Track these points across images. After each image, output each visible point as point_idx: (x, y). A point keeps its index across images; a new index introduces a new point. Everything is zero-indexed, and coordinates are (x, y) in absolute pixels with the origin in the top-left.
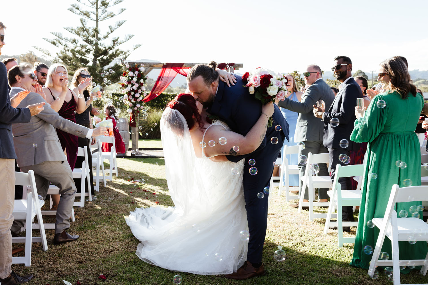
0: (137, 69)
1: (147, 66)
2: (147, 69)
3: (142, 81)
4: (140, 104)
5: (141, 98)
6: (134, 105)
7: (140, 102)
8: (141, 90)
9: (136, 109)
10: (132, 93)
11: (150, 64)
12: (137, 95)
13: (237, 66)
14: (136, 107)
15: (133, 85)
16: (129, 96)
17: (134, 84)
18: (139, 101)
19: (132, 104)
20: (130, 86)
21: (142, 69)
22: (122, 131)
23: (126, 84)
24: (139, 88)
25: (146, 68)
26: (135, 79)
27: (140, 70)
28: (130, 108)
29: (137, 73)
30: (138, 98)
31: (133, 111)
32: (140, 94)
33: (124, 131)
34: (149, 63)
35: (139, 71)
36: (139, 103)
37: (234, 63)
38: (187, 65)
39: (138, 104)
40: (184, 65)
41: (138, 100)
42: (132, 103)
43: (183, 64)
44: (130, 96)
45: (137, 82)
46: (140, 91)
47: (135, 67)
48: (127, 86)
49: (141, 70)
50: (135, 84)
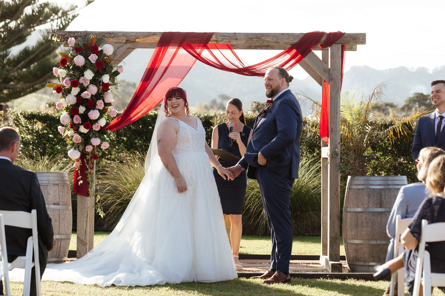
0: (94, 50)
1: (120, 41)
2: (118, 48)
3: (106, 79)
4: (100, 138)
5: (103, 122)
6: (86, 139)
7: (99, 132)
8: (104, 101)
9: (89, 149)
10: (82, 109)
11: (126, 36)
12: (94, 115)
13: (349, 38)
14: (91, 144)
15: (83, 89)
16: (72, 117)
17: (85, 85)
18: (98, 129)
19: (79, 137)
20: (75, 91)
21: (108, 49)
22: (55, 204)
23: (67, 87)
24: (99, 96)
25: (118, 45)
26: (89, 75)
27: (102, 51)
28: (75, 146)
29: (93, 58)
30: (96, 121)
31: (83, 155)
32: (99, 110)
33: (58, 204)
34: (124, 34)
35: (100, 54)
36: (97, 135)
37: (343, 32)
38: (220, 39)
39: (96, 137)
40: (214, 38)
41: (96, 128)
42: (81, 134)
43: (211, 35)
44: (76, 116)
45: (94, 81)
46: (100, 104)
47: (91, 44)
48: (69, 91)
49: (104, 52)
50: (88, 87)
